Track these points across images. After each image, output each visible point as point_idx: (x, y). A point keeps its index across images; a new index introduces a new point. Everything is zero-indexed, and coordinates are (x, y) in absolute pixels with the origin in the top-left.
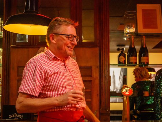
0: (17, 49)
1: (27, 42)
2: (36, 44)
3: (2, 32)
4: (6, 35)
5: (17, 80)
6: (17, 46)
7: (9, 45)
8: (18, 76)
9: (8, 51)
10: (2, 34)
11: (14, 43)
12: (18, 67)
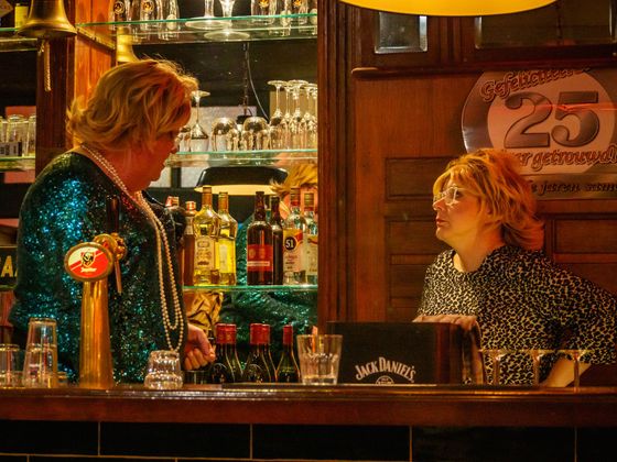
0: (379, 84)
1: (426, 50)
2: (465, 60)
3: (315, 11)
4: (333, 22)
5: (386, 217)
6: (382, 69)
7: (346, 64)
8: (387, 200)
9: (343, 91)
10: (315, 20)
11: (369, 56)
12: (387, 159)
